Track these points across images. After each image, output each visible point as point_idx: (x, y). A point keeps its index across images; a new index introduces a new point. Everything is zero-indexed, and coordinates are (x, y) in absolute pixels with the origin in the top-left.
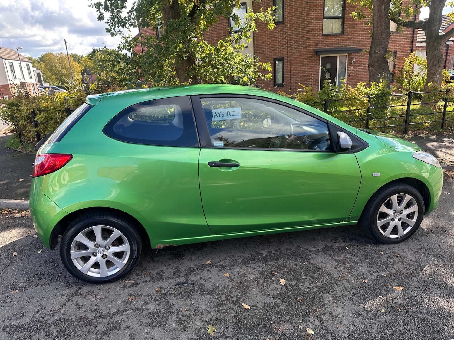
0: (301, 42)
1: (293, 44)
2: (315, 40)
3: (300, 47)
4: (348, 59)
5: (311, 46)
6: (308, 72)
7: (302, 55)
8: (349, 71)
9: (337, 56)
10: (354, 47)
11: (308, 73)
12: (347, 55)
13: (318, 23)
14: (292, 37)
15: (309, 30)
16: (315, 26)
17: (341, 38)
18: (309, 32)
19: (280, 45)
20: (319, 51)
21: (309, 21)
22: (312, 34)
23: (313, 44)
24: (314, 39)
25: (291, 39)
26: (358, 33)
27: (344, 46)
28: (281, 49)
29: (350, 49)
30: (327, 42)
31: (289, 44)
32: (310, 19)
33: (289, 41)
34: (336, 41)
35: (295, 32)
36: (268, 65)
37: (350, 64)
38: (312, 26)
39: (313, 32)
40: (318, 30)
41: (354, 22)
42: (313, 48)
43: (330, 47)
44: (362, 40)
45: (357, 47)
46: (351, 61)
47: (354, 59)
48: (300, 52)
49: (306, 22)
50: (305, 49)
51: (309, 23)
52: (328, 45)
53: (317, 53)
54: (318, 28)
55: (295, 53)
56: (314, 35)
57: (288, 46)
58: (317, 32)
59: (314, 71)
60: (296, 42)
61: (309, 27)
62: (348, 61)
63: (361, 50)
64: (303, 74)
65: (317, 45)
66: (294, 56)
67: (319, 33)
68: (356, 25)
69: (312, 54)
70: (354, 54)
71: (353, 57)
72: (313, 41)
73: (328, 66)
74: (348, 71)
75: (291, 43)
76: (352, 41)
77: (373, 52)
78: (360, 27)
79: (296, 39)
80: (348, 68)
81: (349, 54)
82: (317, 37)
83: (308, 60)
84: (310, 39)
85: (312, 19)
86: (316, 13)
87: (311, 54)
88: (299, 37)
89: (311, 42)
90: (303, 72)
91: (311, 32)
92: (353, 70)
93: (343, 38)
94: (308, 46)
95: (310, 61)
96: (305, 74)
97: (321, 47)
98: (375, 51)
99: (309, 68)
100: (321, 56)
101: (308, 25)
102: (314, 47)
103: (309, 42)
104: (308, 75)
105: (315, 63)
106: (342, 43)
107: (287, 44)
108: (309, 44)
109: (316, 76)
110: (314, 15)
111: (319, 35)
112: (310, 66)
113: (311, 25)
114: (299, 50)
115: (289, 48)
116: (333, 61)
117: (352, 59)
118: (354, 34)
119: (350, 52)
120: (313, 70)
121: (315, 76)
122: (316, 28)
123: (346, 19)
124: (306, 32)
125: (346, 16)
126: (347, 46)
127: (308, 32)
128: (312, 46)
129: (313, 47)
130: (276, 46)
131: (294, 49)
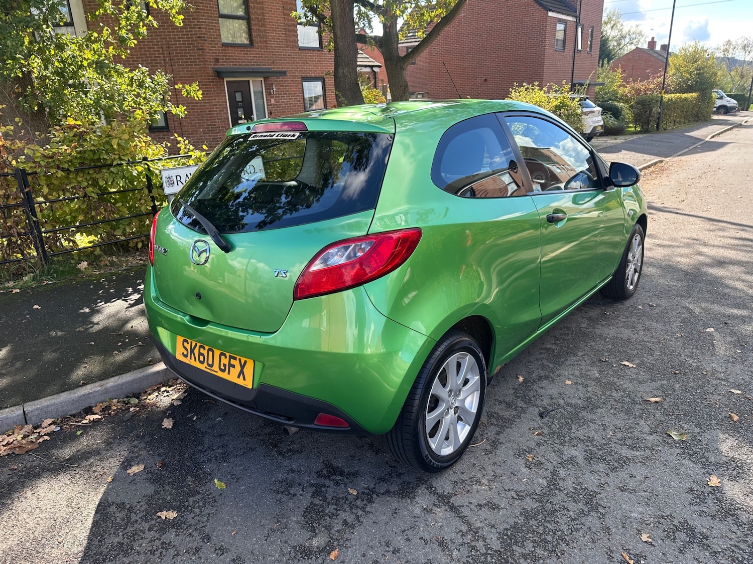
0: (188, 53)
1: (176, 56)
2: (213, 53)
3: (188, 62)
4: (265, 86)
5: (207, 62)
6: (210, 105)
7: (194, 77)
8: (270, 105)
9: (249, 81)
10: (271, 68)
11: (211, 108)
12: (262, 79)
13: (213, 23)
14: (171, 44)
15: (201, 34)
16: (209, 29)
17: (250, 51)
18: (201, 37)
19: (149, 57)
20: (225, 70)
21: (198, 19)
22: (205, 40)
23: (210, 59)
24: (211, 50)
25: (169, 47)
26: (272, 47)
27: (257, 65)
28: (152, 63)
29: (265, 70)
30: (230, 56)
31: (167, 57)
32: (199, 15)
33: (167, 50)
34: (244, 57)
35: (175, 35)
36: (194, 89)
37: (269, 94)
38: (204, 28)
39: (207, 37)
40: (214, 35)
41: (265, 27)
42: (211, 66)
43: (236, 65)
44: (278, 57)
45: (274, 68)
46: (270, 89)
47: (274, 87)
48: (190, 71)
49: (193, 19)
50: (198, 67)
51: (197, 22)
52: (233, 62)
53: (219, 74)
54: (213, 32)
55: (181, 73)
56: (210, 44)
57: (165, 60)
58: (214, 38)
59: (219, 105)
60: (179, 53)
61: (200, 28)
62: (266, 89)
63: (283, 73)
64: (202, 109)
65: (217, 60)
66: (180, 77)
67: (217, 41)
68: (268, 33)
69: (212, 76)
70: (272, 79)
71: (272, 84)
72: (210, 53)
73: (239, 97)
74: (267, 105)
75: (170, 53)
76: (267, 57)
77: (340, 75)
78: (274, 36)
79: (179, 47)
80: (267, 100)
81: (266, 78)
82: (215, 47)
83: (207, 85)
84: (205, 49)
85: (202, 16)
86: (207, 7)
87: (210, 76)
88: (183, 44)
89: (207, 56)
90: (200, 106)
91: (204, 37)
92: (274, 105)
93: (253, 51)
94: (202, 62)
95: (210, 88)
96: (205, 109)
97: (223, 65)
98: (344, 73)
99: (211, 100)
100: (225, 80)
101: (197, 25)
102: (213, 65)
103: (203, 55)
104: (211, 111)
105: (219, 92)
106: (251, 60)
107: (164, 57)
108: (204, 58)
109: (224, 114)
110: (203, 10)
111: (217, 44)
112: (212, 97)
113: (203, 25)
114: (188, 68)
115: (167, 63)
116: (245, 88)
117: (270, 86)
118: (267, 46)
119: (266, 75)
120: (219, 102)
121: (222, 113)
122: (210, 32)
123: (252, 22)
124: (196, 37)
125: (252, 16)
126: (260, 65)
127: (199, 37)
128: (210, 62)
129: (211, 64)
130: (141, 58)
131: (178, 65)
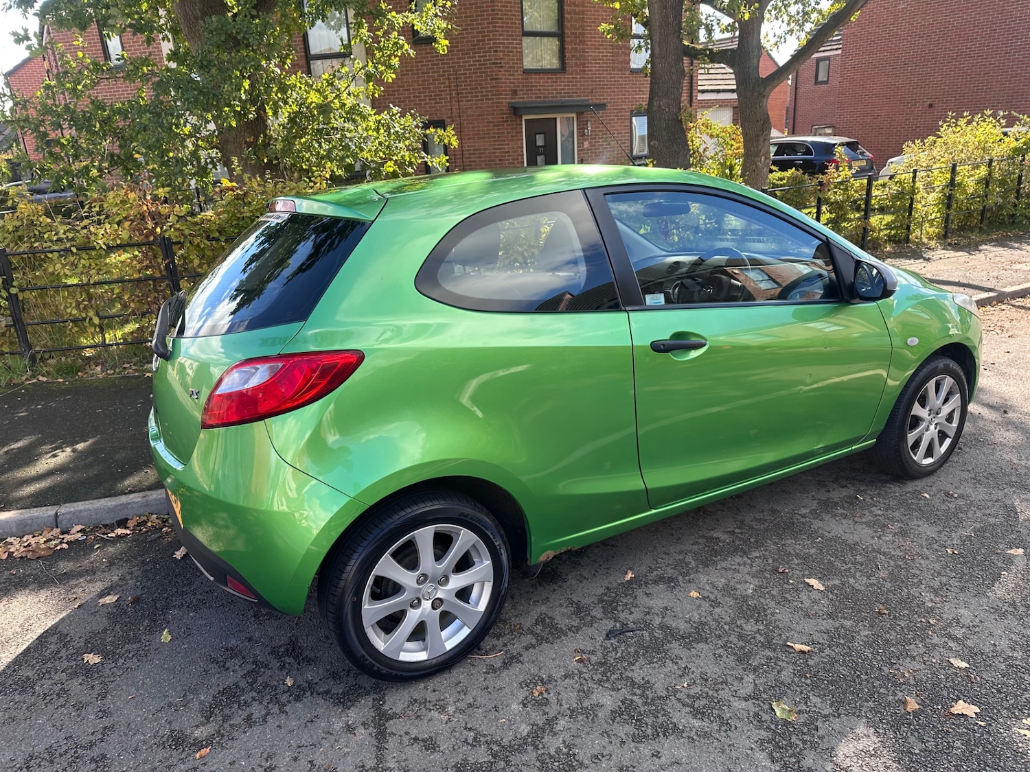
0: (479, 85)
1: (464, 89)
2: (510, 83)
3: (478, 96)
4: (578, 125)
5: (502, 94)
6: (501, 153)
7: (483, 115)
8: (581, 150)
9: (555, 119)
10: (588, 100)
11: (501, 156)
12: (574, 115)
13: (513, 43)
14: (459, 74)
15: (497, 59)
16: (508, 52)
17: (560, 78)
18: (497, 63)
19: (433, 92)
20: (522, 106)
21: (495, 39)
22: (502, 67)
23: (506, 91)
24: (508, 79)
25: (457, 78)
26: (592, 71)
27: (568, 97)
28: (436, 99)
29: (580, 103)
30: (533, 86)
31: (454, 90)
32: (496, 35)
33: (454, 82)
34: (552, 86)
35: (465, 62)
36: (448, 134)
37: (582, 135)
38: (500, 51)
39: (505, 63)
40: (514, 60)
41: (583, 45)
42: (506, 100)
43: (540, 97)
44: (600, 85)
45: (592, 99)
46: (584, 128)
47: (589, 125)
48: (480, 108)
49: (488, 40)
50: (490, 102)
51: (494, 44)
52: (536, 94)
53: (516, 111)
54: (513, 56)
55: (469, 111)
56: (507, 71)
57: (451, 94)
58: (513, 63)
59: (513, 152)
60: (469, 85)
61: (496, 51)
62: (578, 129)
63: (602, 106)
64: (491, 157)
65: (515, 92)
66: (467, 116)
67: (517, 67)
68: (588, 52)
69: (507, 114)
70: (588, 115)
71: (587, 121)
72: (506, 83)
73: (540, 141)
74: (578, 150)
75: (457, 86)
76: (583, 85)
77: (655, 109)
78: (595, 56)
79: (469, 77)
80: (578, 143)
81: (579, 114)
82: (514, 75)
83: (499, 125)
84: (500, 79)
85: (500, 35)
86: (508, 23)
87: (504, 114)
88: (474, 73)
89: (502, 87)
90: (489, 153)
91: (501, 63)
92: (588, 150)
93: (564, 78)
94: (496, 95)
95: (502, 129)
96: (495, 157)
97: (523, 98)
98: (660, 106)
99: (503, 145)
100: (524, 118)
101: (492, 48)
102: (510, 98)
103: (497, 87)
104: (501, 160)
105: (514, 134)
106: (562, 89)
107: (450, 90)
108: (498, 91)
109: (518, 163)
110: (503, 27)
111: (517, 71)
112: (504, 141)
113: (500, 47)
114: (478, 104)
115: (454, 97)
116: (549, 129)
117: (584, 125)
118: (585, 71)
119: (582, 110)
120: (512, 148)
121: (516, 162)
122: (509, 56)
123: (567, 39)
124: (490, 64)
125: (566, 31)
126: (572, 96)
127: (494, 63)
128: (506, 95)
129: (506, 98)
130: (423, 93)
131: (466, 101)
